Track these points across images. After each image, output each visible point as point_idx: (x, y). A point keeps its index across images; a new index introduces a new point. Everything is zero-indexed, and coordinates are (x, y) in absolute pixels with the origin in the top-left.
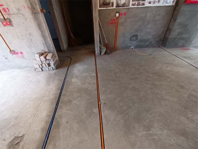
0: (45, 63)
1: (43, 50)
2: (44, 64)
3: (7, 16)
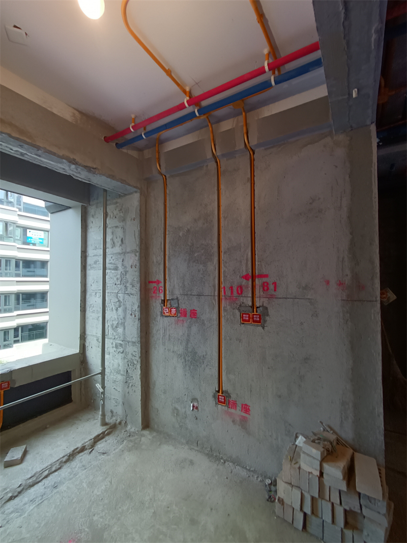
2: (329, 504)
3: (262, 300)
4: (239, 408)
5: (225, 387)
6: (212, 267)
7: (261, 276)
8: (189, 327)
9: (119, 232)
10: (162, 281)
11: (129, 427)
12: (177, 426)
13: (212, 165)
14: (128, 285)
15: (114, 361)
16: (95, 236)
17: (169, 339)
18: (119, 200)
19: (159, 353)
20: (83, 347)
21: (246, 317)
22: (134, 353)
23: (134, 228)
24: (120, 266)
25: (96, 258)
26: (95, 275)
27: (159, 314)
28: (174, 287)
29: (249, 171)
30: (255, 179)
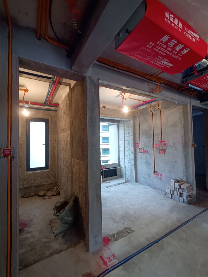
0: (178, 191)
1: (181, 178)
2: (176, 192)
3: (164, 147)
4: (159, 175)
5: (156, 170)
6: (152, 139)
7: (164, 141)
8: (147, 155)
9: (128, 131)
10: (139, 143)
11: (132, 182)
12: (144, 181)
13: (151, 113)
14: (130, 144)
15: (128, 165)
16: (121, 132)
17: (142, 159)
18: (127, 122)
19: (139, 162)
20: (119, 161)
21: (160, 152)
22: (133, 162)
23: (131, 129)
24: (128, 140)
25: (122, 138)
26: (122, 142)
27: (139, 152)
28: (142, 145)
29: (160, 114)
30: (162, 116)
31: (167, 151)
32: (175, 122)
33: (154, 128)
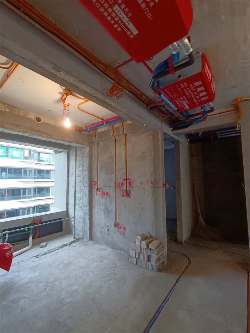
0: (145, 253)
1: (149, 233)
2: (143, 254)
3: (129, 188)
4: (122, 228)
5: (118, 221)
6: (114, 176)
7: (129, 179)
8: (106, 199)
9: (81, 162)
10: (97, 181)
11: (84, 240)
12: (102, 238)
13: (113, 138)
14: (84, 183)
15: (79, 214)
16: (72, 163)
17: (99, 204)
18: (81, 150)
19: (96, 209)
20: (67, 209)
21: (124, 194)
22: (86, 210)
23: (87, 160)
24: (81, 175)
25: (73, 172)
26: (72, 179)
27: (96, 194)
28: (101, 183)
29: (125, 141)
30: (127, 144)
31: (133, 194)
32: (144, 153)
33: (117, 160)
